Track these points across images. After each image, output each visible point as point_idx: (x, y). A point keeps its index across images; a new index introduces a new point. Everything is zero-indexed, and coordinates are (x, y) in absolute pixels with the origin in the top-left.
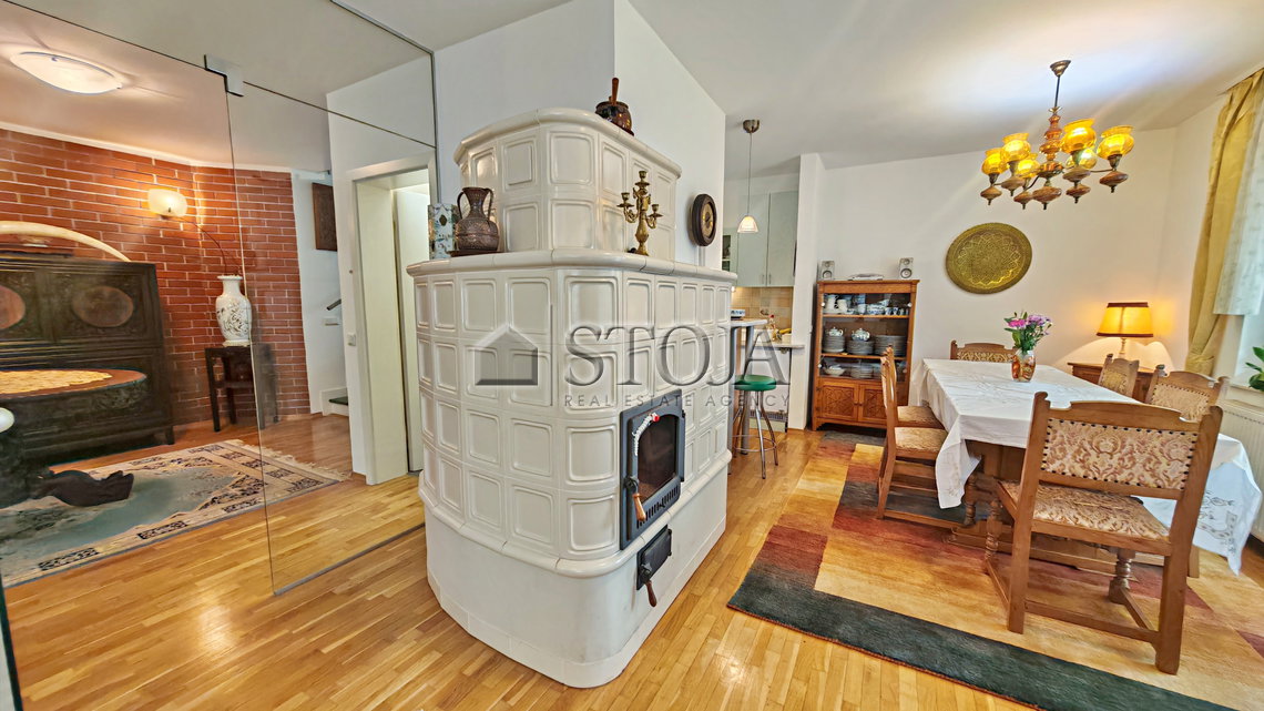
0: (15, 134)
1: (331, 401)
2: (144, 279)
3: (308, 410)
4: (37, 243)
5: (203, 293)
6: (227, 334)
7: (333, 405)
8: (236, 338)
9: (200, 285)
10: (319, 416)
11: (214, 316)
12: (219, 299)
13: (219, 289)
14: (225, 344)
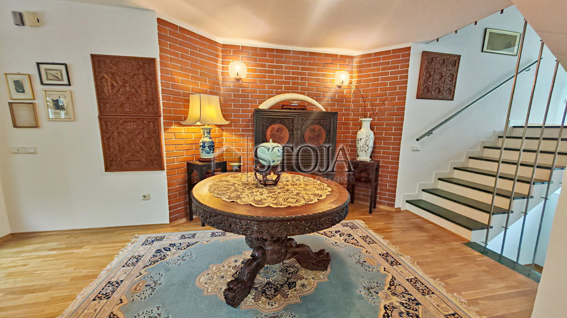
0: (294, 51)
1: (407, 201)
2: (332, 120)
3: (393, 205)
4: (295, 103)
5: (348, 128)
6: (360, 153)
7: (408, 204)
8: (364, 157)
9: (348, 124)
10: (399, 210)
11: (355, 142)
12: (359, 133)
13: (359, 126)
14: (359, 159)
